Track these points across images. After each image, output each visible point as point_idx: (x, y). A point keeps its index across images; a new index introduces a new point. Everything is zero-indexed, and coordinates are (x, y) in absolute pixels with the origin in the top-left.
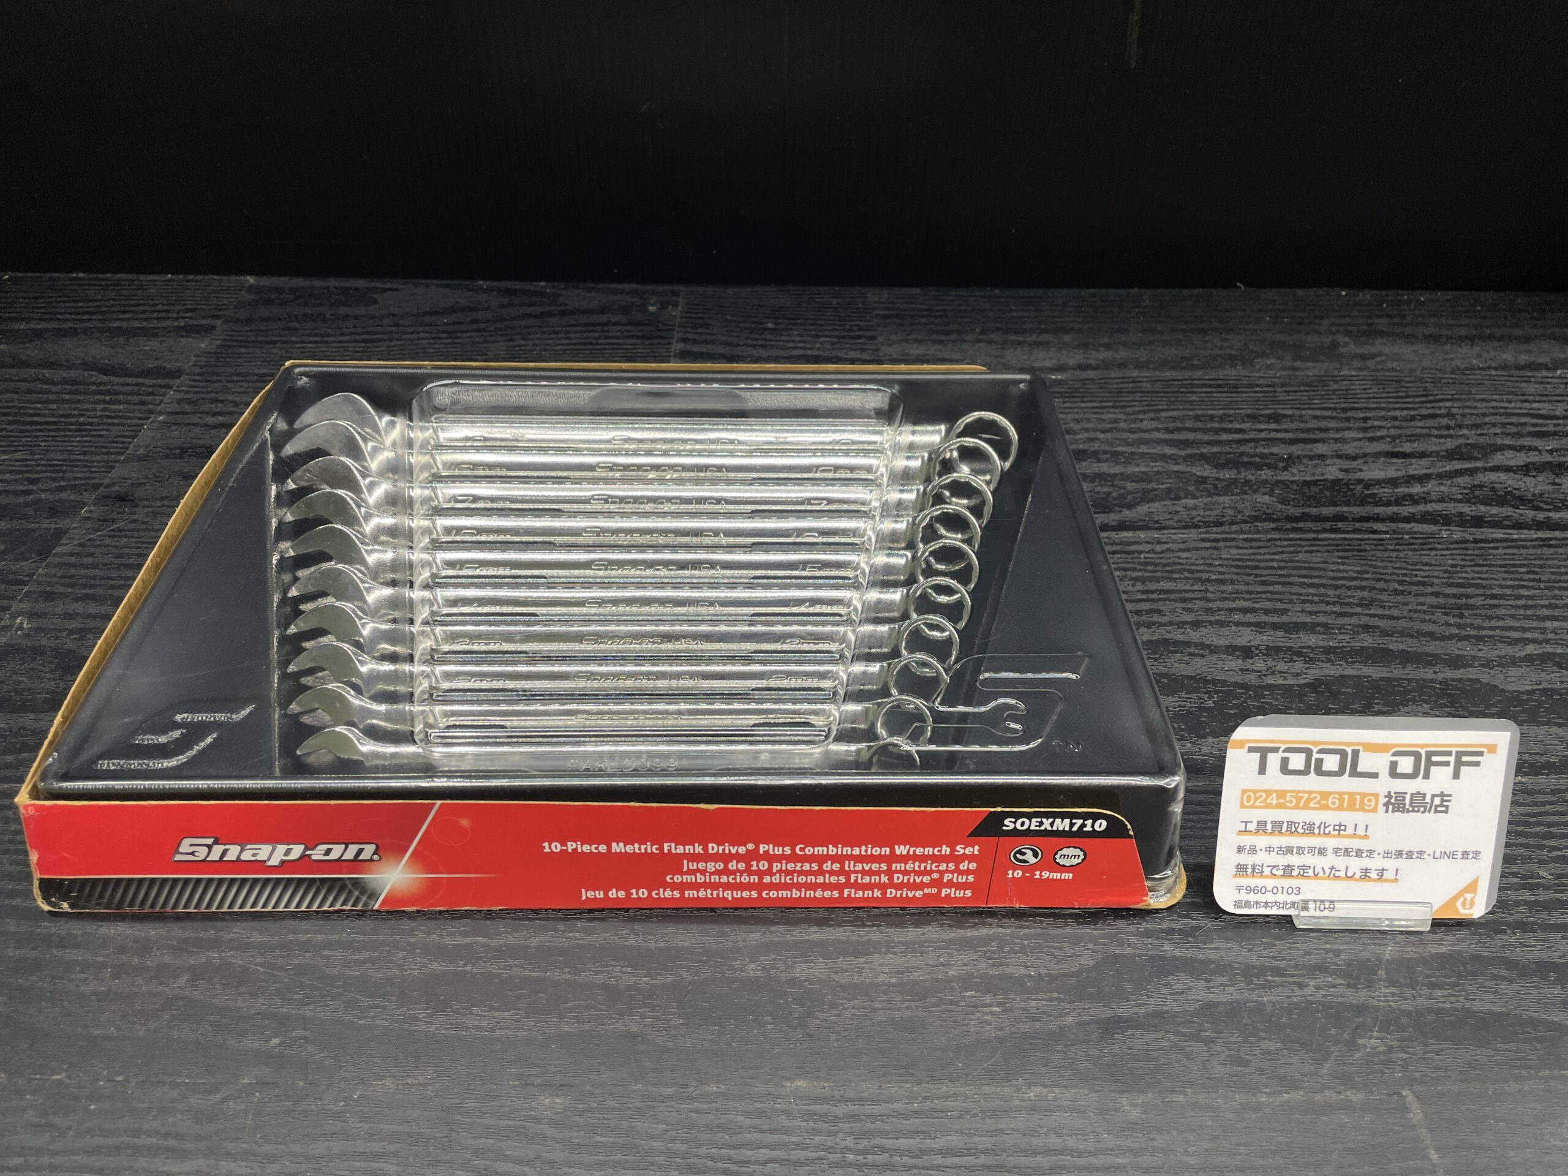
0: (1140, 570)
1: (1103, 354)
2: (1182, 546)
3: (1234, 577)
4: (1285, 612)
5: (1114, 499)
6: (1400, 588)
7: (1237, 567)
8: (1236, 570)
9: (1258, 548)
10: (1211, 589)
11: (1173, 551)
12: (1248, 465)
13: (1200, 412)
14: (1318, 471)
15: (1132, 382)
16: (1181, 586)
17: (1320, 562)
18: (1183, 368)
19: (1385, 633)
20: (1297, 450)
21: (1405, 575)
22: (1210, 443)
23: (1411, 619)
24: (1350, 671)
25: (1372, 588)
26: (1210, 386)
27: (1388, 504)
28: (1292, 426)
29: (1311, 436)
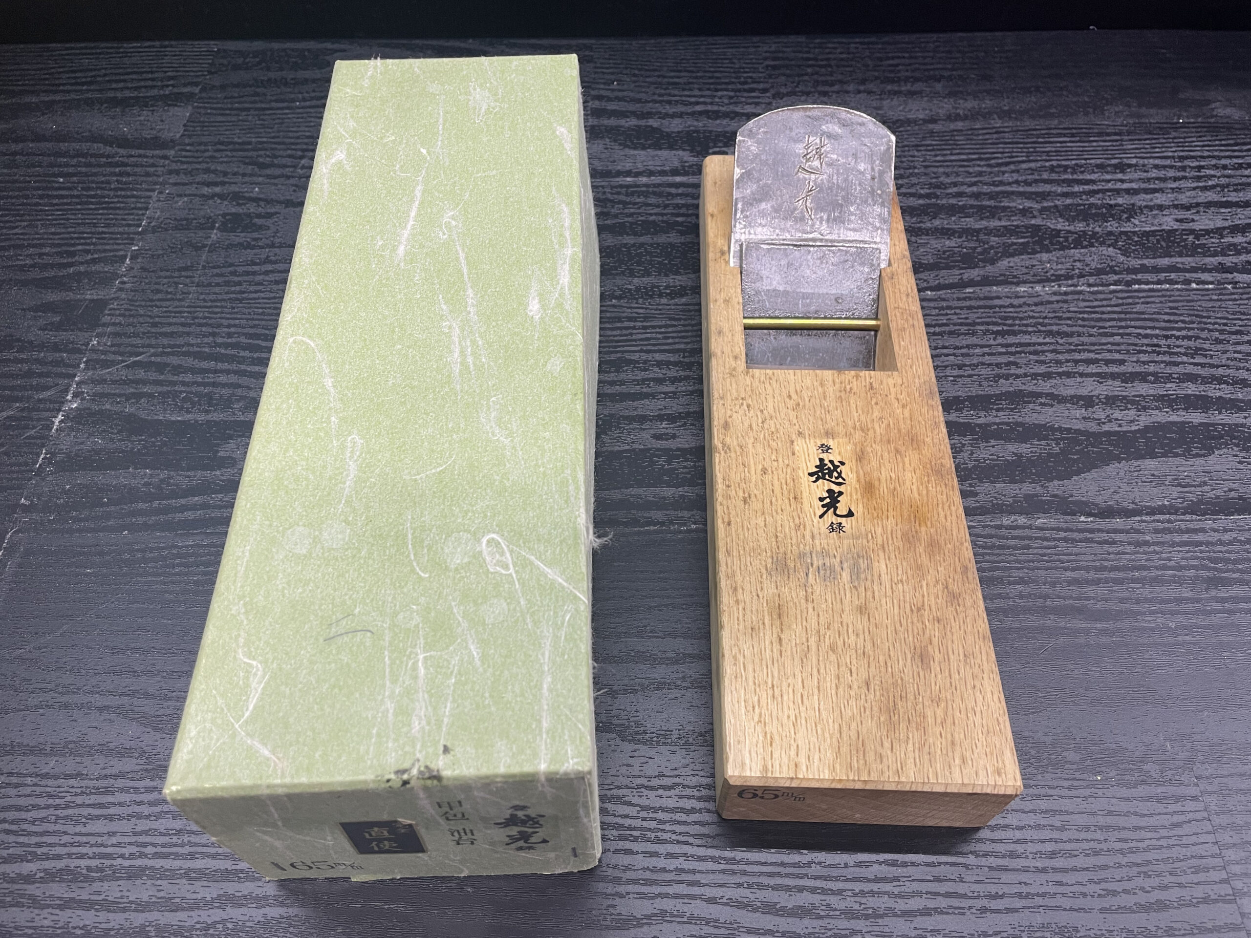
0: (999, 324)
1: (971, 104)
2: (1036, 300)
3: (1081, 329)
4: (1122, 362)
5: (980, 254)
6: (1222, 337)
7: (1083, 319)
8: (1080, 322)
9: (1101, 300)
10: (1061, 341)
11: (1029, 305)
12: (1096, 217)
13: (1054, 163)
14: (1156, 222)
15: (996, 133)
16: (1034, 339)
17: (1155, 313)
18: (1041, 117)
19: (1206, 381)
20: (1140, 200)
21: (1225, 325)
22: (1065, 195)
23: (1228, 366)
24: (1174, 418)
25: (1198, 338)
26: (1065, 135)
27: (1214, 255)
28: (1136, 176)
29: (1152, 186)
